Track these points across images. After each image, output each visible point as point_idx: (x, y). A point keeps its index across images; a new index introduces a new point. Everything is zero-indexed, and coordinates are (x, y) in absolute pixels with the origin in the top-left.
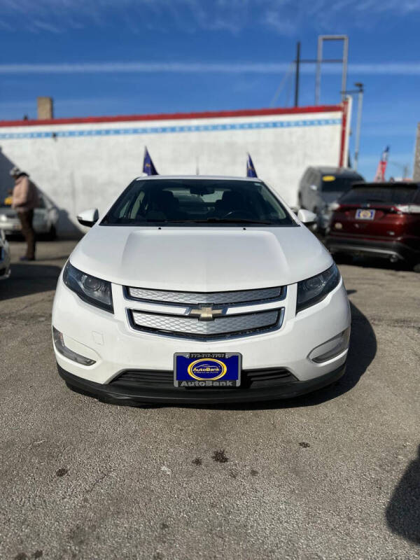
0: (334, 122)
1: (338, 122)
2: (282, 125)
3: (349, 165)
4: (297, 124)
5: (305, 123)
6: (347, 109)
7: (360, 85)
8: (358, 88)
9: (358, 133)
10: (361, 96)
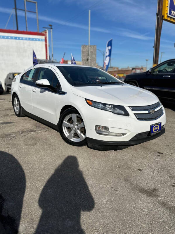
0: (42, 40)
1: (43, 40)
2: (19, 38)
3: (50, 59)
4: (26, 39)
5: (29, 39)
6: (46, 35)
7: (51, 26)
8: (50, 27)
9: (52, 46)
10: (51, 30)
